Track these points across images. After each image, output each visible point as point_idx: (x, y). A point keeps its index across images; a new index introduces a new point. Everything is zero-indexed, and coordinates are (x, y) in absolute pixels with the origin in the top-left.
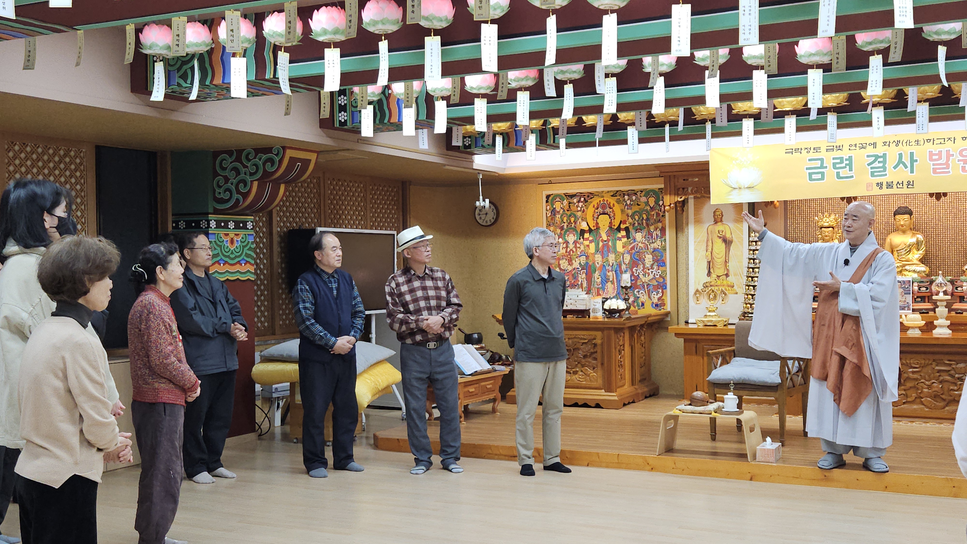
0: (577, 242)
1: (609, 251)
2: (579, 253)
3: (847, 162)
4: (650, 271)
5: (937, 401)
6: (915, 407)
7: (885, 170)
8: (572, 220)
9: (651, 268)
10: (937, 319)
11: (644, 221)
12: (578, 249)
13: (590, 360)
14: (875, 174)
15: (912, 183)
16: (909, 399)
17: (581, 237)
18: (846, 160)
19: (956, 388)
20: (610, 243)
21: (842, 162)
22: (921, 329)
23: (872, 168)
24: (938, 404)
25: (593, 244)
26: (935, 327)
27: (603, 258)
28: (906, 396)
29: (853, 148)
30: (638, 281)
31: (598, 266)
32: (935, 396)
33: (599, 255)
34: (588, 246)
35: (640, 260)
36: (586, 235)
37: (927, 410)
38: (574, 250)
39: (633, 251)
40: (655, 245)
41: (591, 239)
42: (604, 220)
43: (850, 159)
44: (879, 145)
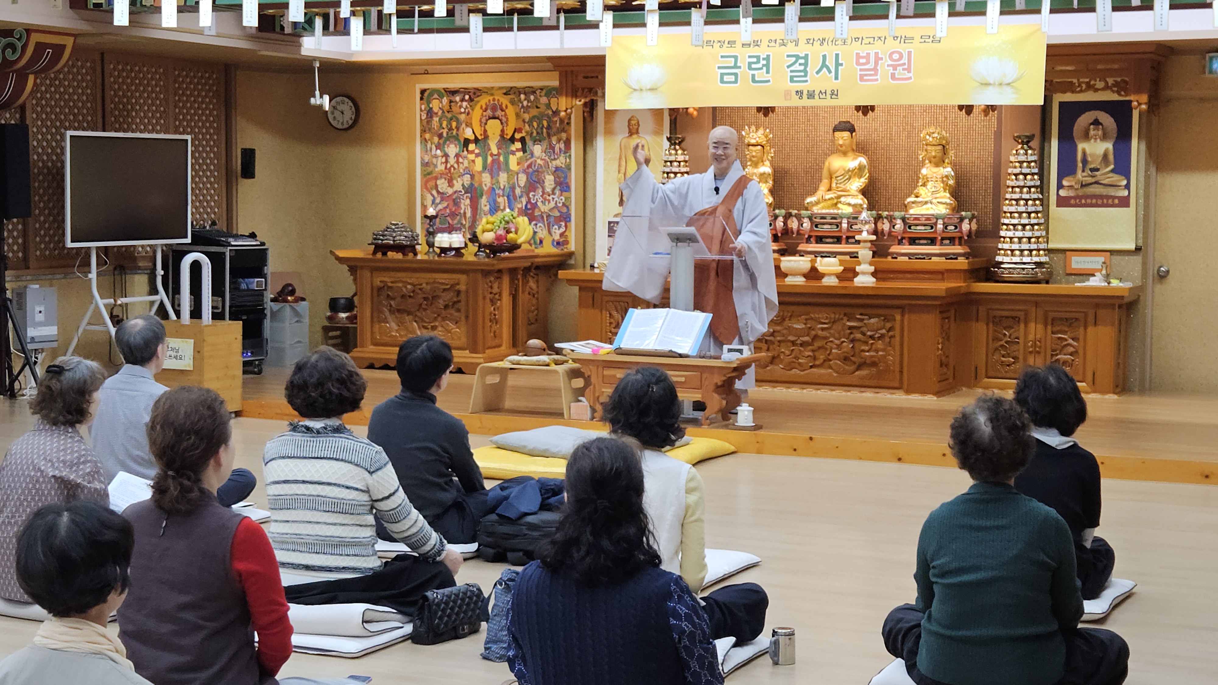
0: (460, 156)
1: (499, 169)
2: (461, 171)
3: (765, 62)
4: (550, 198)
5: (847, 365)
6: (822, 371)
7: (806, 76)
8: (454, 124)
9: (553, 194)
10: (859, 264)
11: (545, 130)
12: (461, 165)
13: (452, 311)
14: (795, 79)
15: (836, 93)
16: (817, 363)
17: (465, 149)
18: (764, 59)
19: (867, 348)
20: (502, 159)
21: (758, 62)
22: (839, 276)
23: (791, 71)
24: (847, 367)
25: (480, 158)
26: (856, 274)
27: (492, 178)
28: (815, 358)
29: (773, 44)
30: (537, 210)
31: (485, 189)
32: (846, 359)
33: (488, 175)
34: (473, 161)
35: (538, 182)
36: (472, 147)
37: (835, 375)
38: (456, 166)
39: (530, 169)
40: (557, 163)
41: (477, 151)
42: (494, 127)
43: (767, 58)
44: (803, 41)
